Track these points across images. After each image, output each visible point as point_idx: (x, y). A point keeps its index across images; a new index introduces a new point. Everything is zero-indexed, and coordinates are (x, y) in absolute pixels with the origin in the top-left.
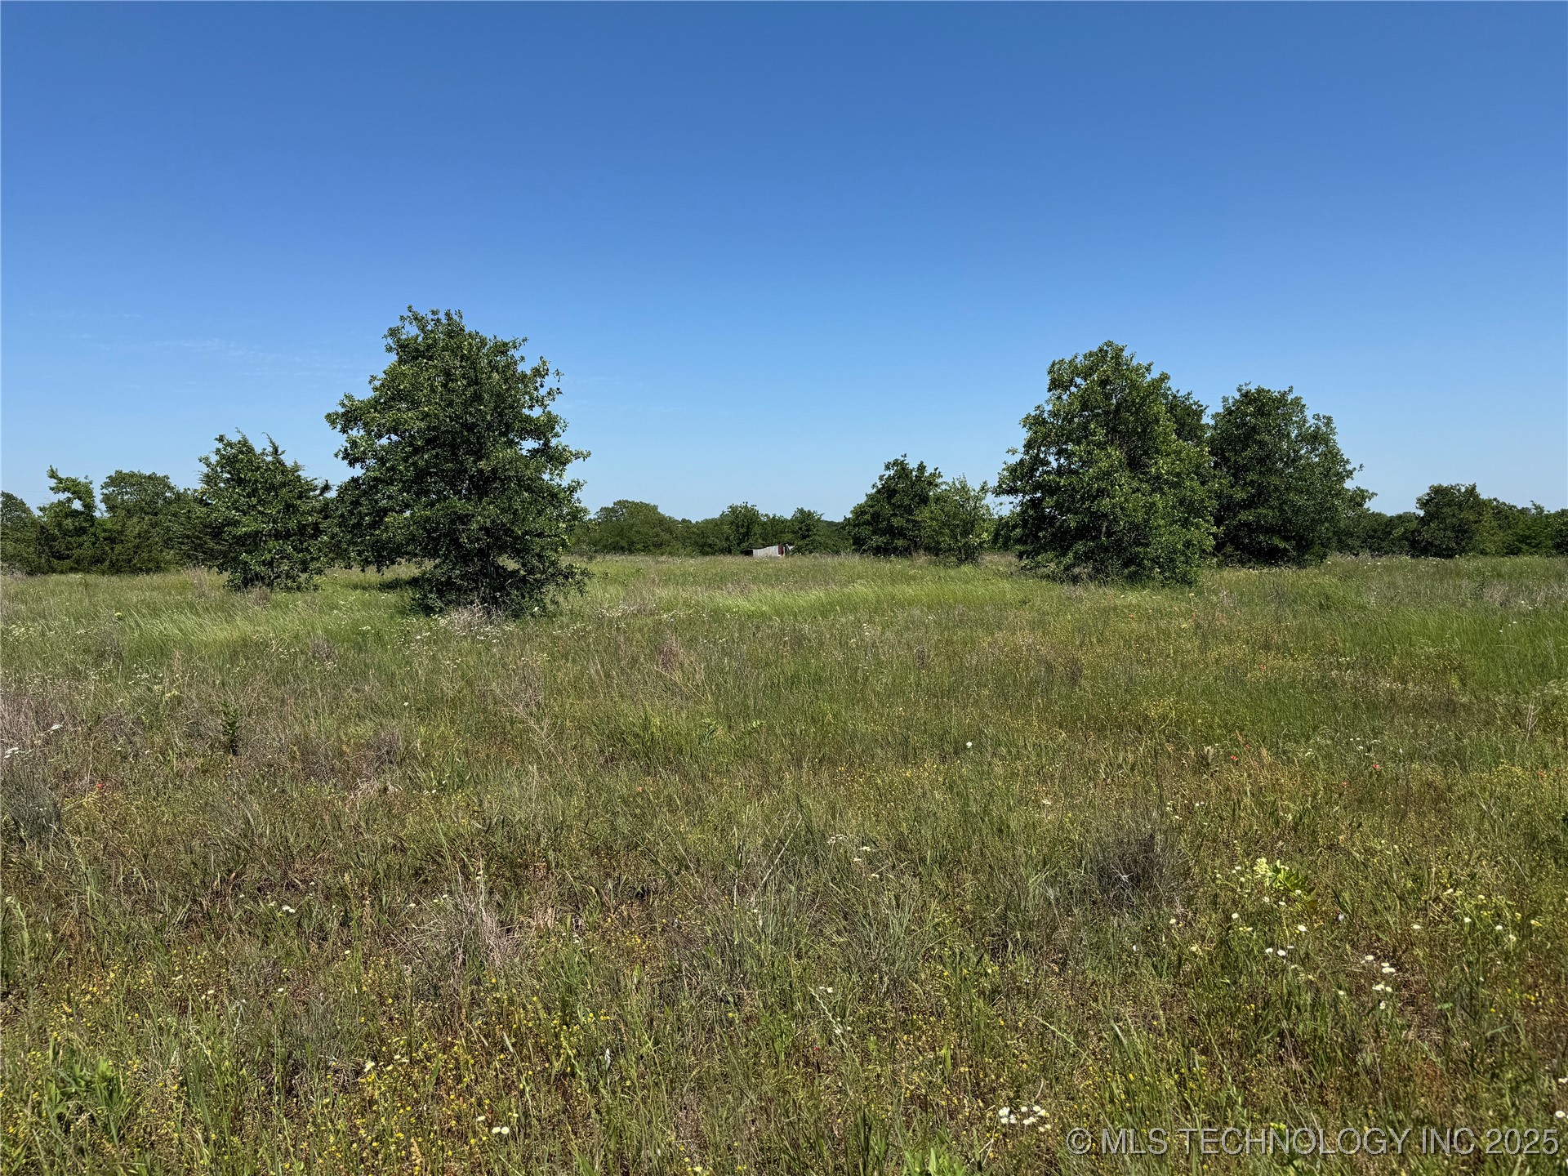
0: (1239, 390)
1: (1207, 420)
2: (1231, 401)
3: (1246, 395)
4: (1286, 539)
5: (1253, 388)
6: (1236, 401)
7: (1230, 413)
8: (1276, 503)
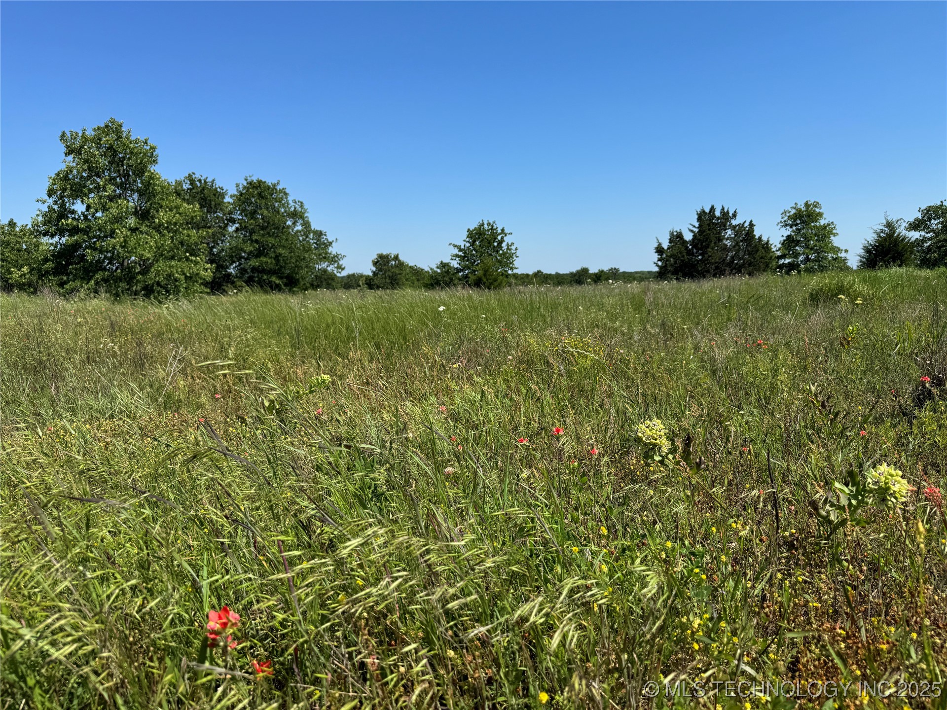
0: (246, 180)
1: (227, 199)
2: (241, 186)
3: (250, 183)
4: (281, 278)
5: (255, 179)
6: (244, 187)
7: (241, 194)
8: (273, 255)
